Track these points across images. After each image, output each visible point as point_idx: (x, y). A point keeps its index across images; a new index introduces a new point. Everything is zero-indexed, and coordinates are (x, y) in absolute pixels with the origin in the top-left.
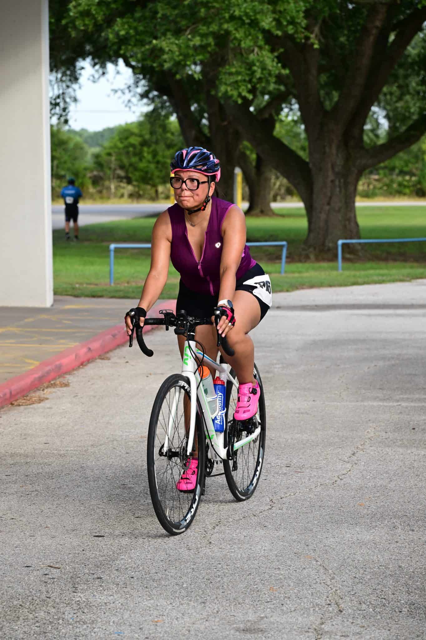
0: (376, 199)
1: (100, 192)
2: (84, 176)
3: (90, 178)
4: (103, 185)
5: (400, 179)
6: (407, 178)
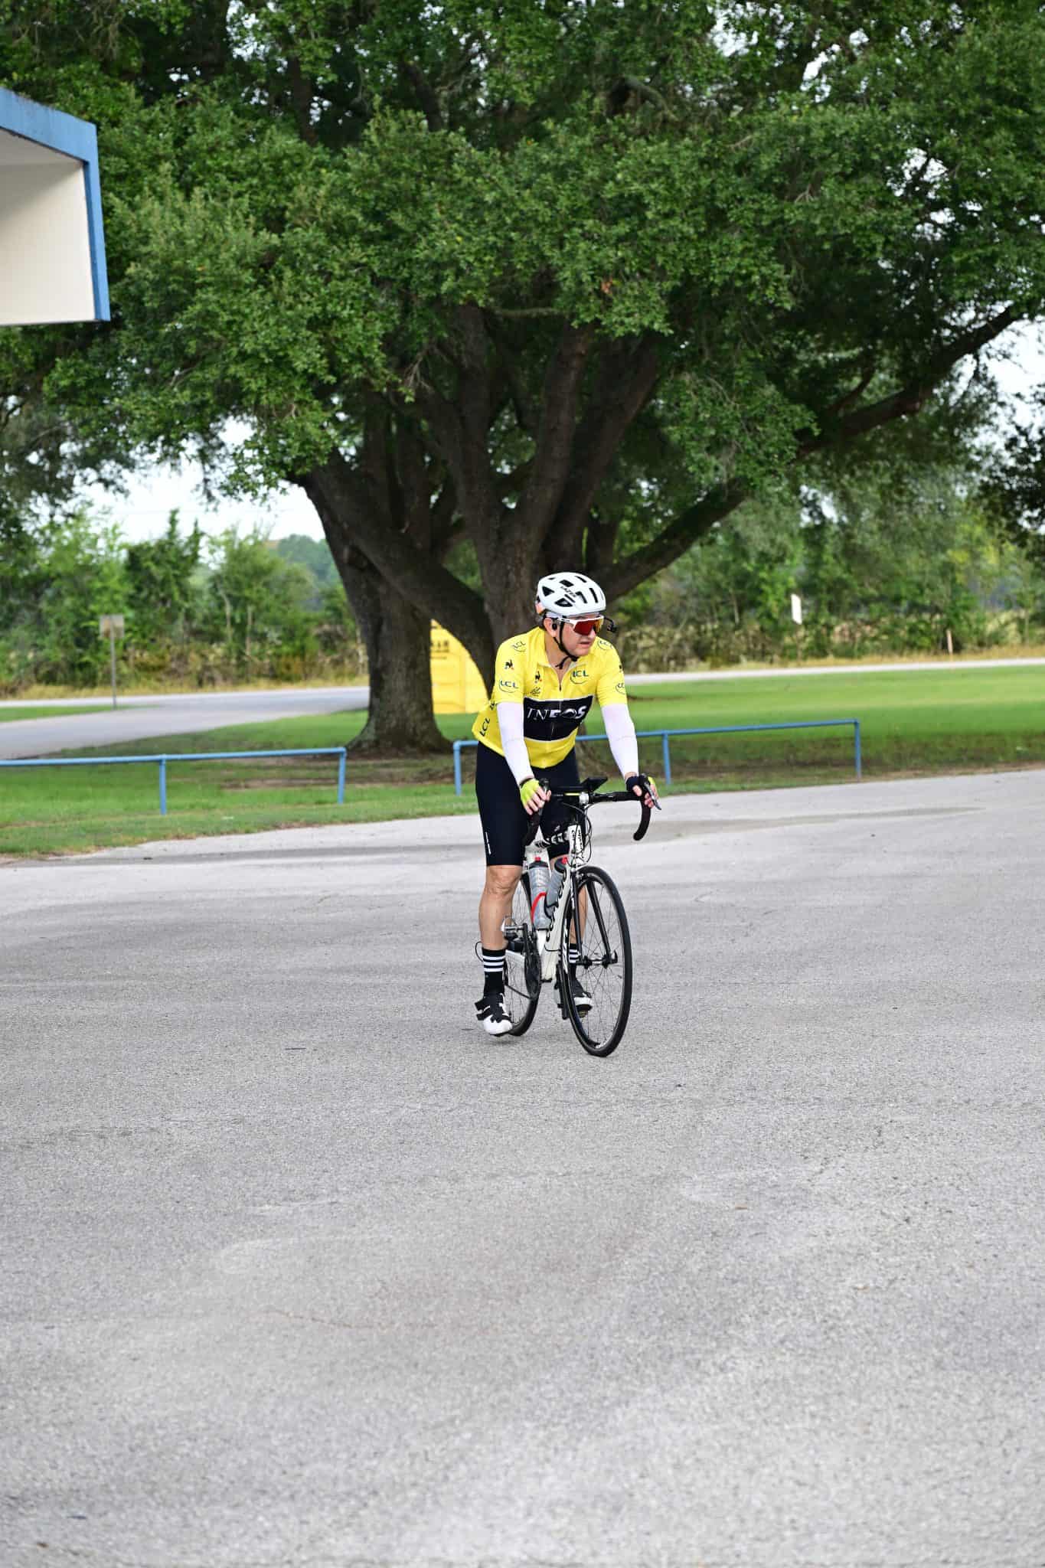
0: (865, 659)
1: (337, 663)
2: (306, 634)
3: (318, 636)
4: (344, 649)
5: (913, 619)
6: (926, 616)
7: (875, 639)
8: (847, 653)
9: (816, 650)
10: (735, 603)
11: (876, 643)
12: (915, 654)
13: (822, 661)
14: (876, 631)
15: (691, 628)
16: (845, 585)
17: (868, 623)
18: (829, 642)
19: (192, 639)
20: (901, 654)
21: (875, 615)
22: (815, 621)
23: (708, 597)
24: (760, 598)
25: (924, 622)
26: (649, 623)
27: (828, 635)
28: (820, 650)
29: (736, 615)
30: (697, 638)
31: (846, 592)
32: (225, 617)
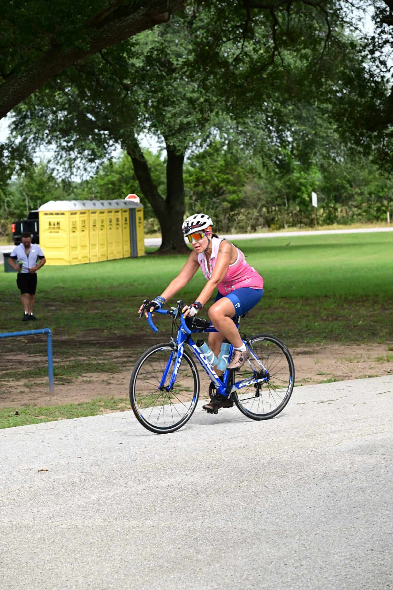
7: (359, 214)
8: (345, 222)
9: (328, 221)
10: (285, 197)
11: (360, 217)
12: (379, 223)
13: (331, 227)
14: (360, 211)
15: (264, 209)
16: (344, 187)
17: (355, 207)
18: (335, 216)
19: (9, 217)
20: (372, 223)
21: (359, 202)
22: (328, 206)
23: (272, 193)
24: (298, 194)
25: (383, 205)
26: (242, 207)
27: (335, 213)
28: (330, 220)
29: (286, 202)
30: (267, 215)
31: (343, 191)
32: (25, 206)
